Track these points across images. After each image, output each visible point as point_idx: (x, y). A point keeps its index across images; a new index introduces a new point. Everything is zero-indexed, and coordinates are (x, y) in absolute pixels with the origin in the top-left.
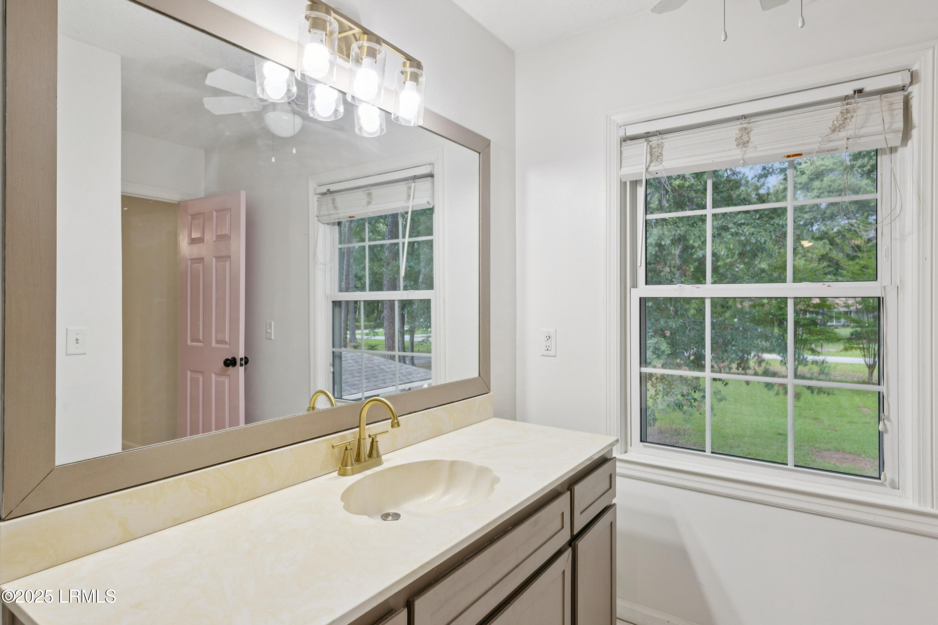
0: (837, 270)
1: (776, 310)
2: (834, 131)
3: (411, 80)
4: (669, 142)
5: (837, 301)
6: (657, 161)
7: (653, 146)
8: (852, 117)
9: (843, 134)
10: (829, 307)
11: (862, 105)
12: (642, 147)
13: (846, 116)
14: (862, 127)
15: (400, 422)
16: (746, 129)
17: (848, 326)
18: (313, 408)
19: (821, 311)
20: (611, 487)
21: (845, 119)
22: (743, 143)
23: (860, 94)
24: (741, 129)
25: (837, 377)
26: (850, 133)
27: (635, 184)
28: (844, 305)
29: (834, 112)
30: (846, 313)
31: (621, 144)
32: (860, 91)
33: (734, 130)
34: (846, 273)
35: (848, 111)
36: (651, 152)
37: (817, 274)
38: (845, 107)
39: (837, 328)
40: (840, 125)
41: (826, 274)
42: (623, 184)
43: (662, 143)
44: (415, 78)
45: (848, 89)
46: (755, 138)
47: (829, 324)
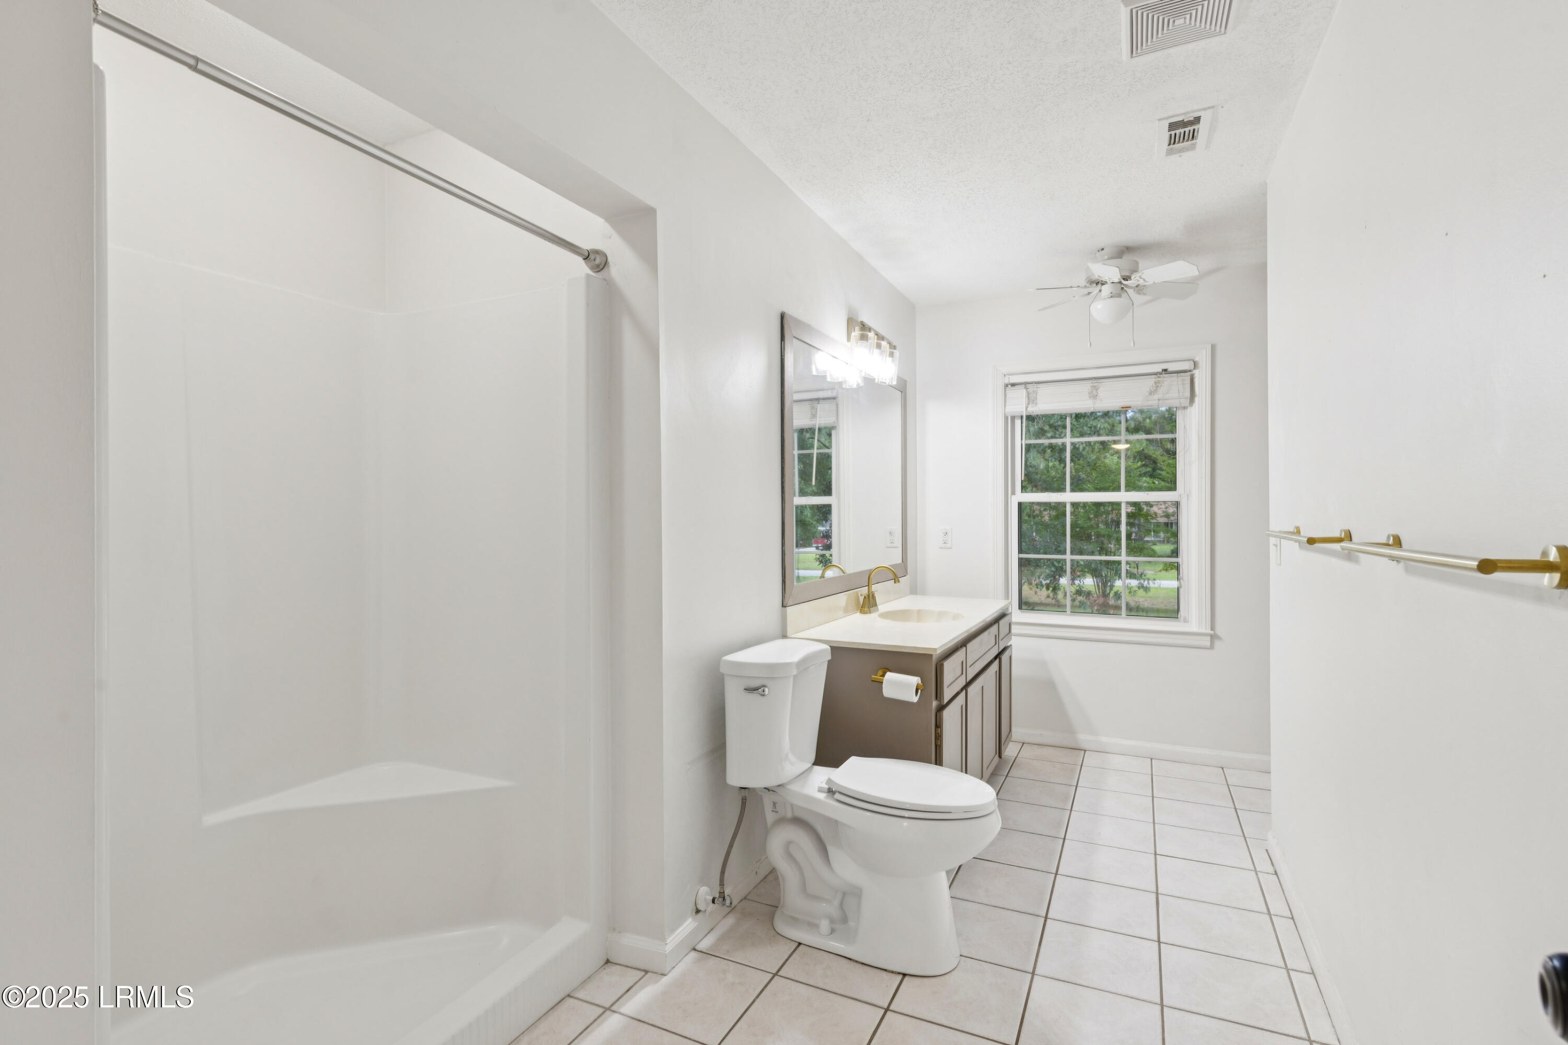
0: (1154, 470)
1: (1085, 520)
2: (1150, 394)
3: (889, 357)
4: (1043, 390)
5: (1155, 509)
6: (1033, 403)
7: (1030, 392)
8: (1161, 386)
9: (1156, 397)
10: (1147, 516)
11: (1167, 379)
12: (1021, 393)
13: (1157, 385)
14: (1167, 393)
15: (900, 581)
16: (1095, 387)
17: (1168, 542)
18: (824, 577)
19: (1137, 522)
20: (1010, 632)
21: (1157, 387)
22: (1093, 396)
23: (1166, 372)
24: (1092, 386)
25: (1155, 605)
26: (1160, 396)
27: (1013, 418)
28: (1163, 514)
29: (1151, 381)
30: (1166, 524)
31: (1005, 389)
32: (1166, 370)
33: (1087, 386)
34: (1166, 474)
35: (1159, 382)
36: (1028, 396)
37: (1133, 475)
38: (1157, 379)
39: (1155, 545)
40: (1154, 390)
41: (1140, 475)
42: (1006, 418)
43: (1036, 391)
44: (891, 355)
45: (1158, 368)
46: (1101, 393)
47: (1146, 539)
